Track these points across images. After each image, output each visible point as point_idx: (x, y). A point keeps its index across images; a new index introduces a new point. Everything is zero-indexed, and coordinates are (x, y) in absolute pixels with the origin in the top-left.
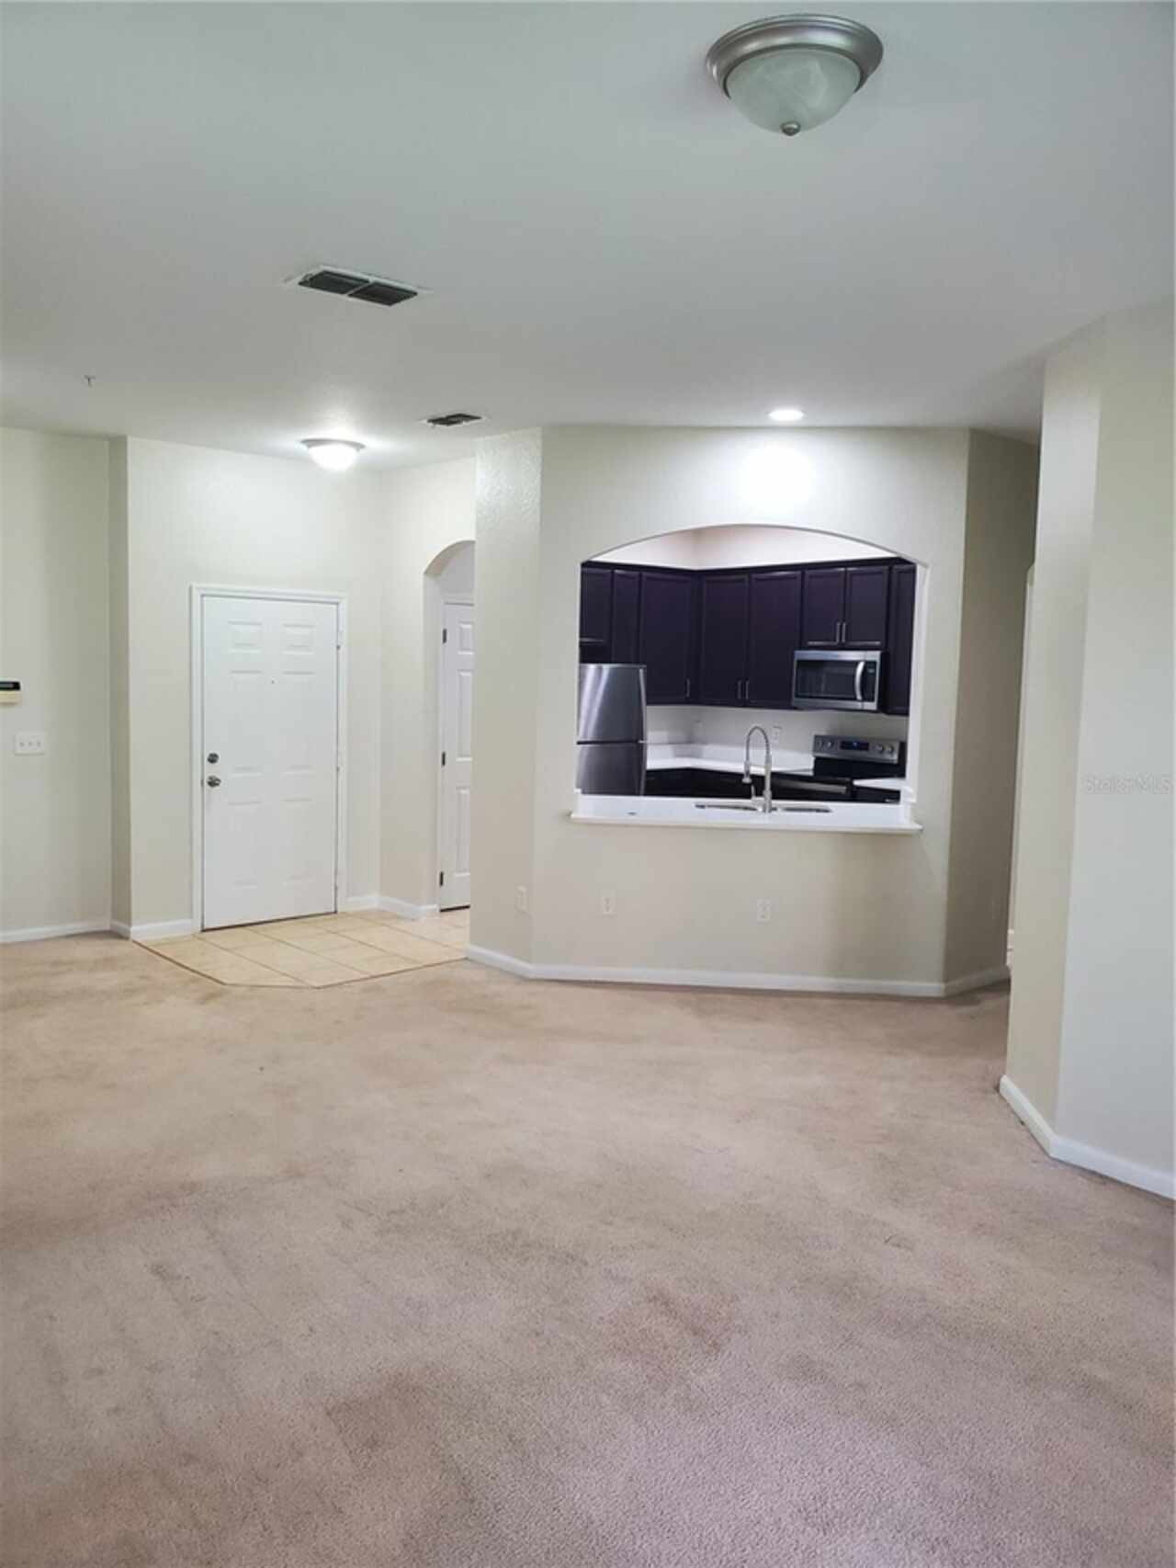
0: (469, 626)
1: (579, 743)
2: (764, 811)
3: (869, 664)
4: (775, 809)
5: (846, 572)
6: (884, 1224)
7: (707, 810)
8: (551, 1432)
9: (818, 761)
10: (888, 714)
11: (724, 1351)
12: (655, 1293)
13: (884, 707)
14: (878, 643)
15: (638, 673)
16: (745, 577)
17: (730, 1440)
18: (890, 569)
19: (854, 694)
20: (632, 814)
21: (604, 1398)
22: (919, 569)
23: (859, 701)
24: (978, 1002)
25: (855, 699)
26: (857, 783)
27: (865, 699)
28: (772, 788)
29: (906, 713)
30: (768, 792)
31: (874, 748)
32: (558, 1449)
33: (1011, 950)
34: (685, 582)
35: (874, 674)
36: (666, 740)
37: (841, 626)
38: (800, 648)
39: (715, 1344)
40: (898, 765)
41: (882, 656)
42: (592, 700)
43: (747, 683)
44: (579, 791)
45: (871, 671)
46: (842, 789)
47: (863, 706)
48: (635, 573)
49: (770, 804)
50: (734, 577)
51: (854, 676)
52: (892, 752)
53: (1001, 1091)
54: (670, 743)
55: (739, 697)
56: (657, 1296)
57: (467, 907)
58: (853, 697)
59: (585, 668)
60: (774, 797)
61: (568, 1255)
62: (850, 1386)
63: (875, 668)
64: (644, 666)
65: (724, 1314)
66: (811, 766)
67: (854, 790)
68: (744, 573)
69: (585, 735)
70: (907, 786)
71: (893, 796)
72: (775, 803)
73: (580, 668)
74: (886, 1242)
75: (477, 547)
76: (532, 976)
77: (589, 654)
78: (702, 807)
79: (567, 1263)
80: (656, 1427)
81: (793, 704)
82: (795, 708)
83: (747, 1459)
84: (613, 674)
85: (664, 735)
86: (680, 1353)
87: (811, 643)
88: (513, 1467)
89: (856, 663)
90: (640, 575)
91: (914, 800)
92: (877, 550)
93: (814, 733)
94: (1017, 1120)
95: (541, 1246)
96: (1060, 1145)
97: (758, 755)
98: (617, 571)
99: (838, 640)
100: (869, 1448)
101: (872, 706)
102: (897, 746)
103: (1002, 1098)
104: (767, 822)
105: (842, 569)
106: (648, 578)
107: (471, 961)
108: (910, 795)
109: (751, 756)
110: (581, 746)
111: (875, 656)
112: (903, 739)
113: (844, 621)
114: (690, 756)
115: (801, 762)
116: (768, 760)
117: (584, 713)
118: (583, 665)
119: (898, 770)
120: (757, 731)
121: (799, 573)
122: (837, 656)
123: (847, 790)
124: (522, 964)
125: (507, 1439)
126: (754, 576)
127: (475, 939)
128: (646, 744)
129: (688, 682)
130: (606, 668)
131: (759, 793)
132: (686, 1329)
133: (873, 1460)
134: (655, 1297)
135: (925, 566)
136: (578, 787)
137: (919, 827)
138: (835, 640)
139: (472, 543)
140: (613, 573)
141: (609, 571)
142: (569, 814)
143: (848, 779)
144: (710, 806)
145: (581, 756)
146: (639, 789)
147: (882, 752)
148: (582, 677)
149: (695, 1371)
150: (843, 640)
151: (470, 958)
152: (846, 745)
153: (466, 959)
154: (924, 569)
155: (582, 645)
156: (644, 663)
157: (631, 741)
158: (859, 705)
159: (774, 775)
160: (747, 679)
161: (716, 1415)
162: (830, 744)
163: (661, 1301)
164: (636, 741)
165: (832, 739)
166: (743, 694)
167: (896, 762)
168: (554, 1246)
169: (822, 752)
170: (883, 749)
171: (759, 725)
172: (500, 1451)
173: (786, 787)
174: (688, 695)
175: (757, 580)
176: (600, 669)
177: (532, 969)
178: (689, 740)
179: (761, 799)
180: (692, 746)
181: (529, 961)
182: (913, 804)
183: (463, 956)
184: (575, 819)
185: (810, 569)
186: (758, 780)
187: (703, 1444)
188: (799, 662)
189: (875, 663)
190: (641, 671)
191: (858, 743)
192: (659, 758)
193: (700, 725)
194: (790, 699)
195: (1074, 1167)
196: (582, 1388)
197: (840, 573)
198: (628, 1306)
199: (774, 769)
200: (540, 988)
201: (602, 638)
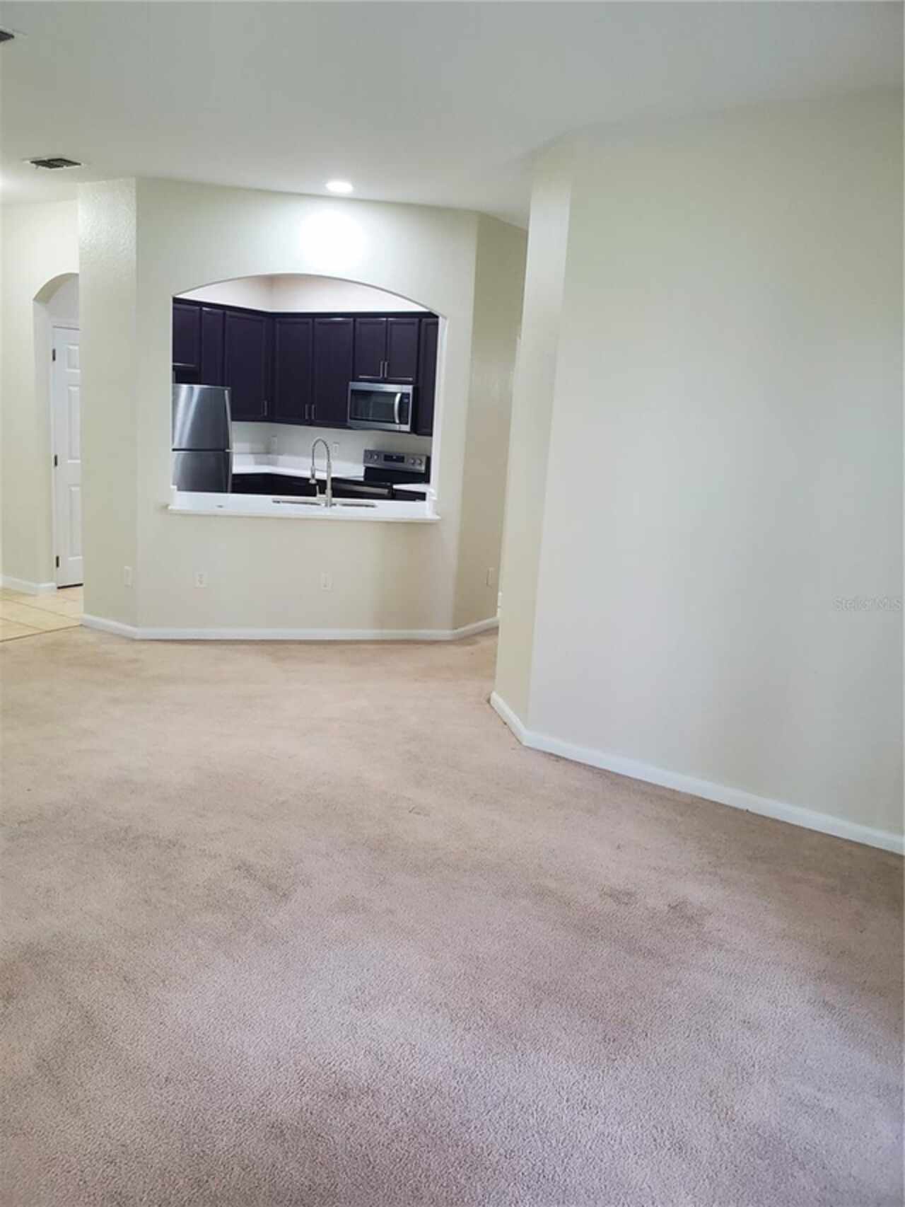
0: (77, 348)
1: (174, 450)
2: (326, 505)
3: (404, 396)
4: (335, 504)
5: (387, 321)
6: (409, 799)
7: (282, 505)
8: (157, 971)
9: (368, 470)
10: (419, 434)
11: (291, 900)
12: (239, 863)
13: (415, 430)
14: (411, 379)
15: (224, 394)
16: (310, 320)
17: (296, 959)
18: (420, 321)
19: (394, 418)
20: (221, 506)
21: (200, 941)
22: (441, 320)
23: (398, 424)
24: (476, 643)
25: (394, 422)
26: (395, 487)
27: (401, 423)
28: (333, 489)
29: (431, 435)
30: (329, 491)
31: (408, 461)
32: (163, 981)
33: (499, 607)
34: (261, 321)
35: (408, 403)
36: (248, 451)
37: (384, 365)
38: (353, 381)
39: (285, 895)
40: (425, 474)
41: (415, 390)
42: (186, 414)
43: (313, 407)
44: (175, 487)
45: (406, 401)
46: (385, 491)
47: (400, 428)
48: (220, 311)
49: (331, 501)
51: (393, 405)
52: (420, 464)
53: (492, 702)
54: (252, 453)
55: (307, 417)
56: (242, 865)
57: (81, 585)
58: (392, 420)
59: (179, 387)
60: (334, 495)
61: (170, 841)
62: (384, 913)
63: (408, 398)
64: (229, 388)
65: (292, 874)
66: (362, 474)
67: (394, 491)
69: (180, 444)
70: (429, 489)
71: (421, 496)
72: (334, 500)
73: (174, 388)
74: (410, 812)
75: (81, 281)
76: (138, 637)
77: (181, 376)
78: (278, 502)
79: (169, 848)
80: (240, 957)
81: (348, 424)
82: (350, 428)
83: (308, 971)
84: (202, 392)
85: (246, 446)
86: (258, 903)
87: (361, 377)
88: (127, 999)
89: (395, 394)
90: (224, 314)
91: (435, 498)
92: (416, 305)
93: (364, 448)
94: (501, 722)
95: (148, 836)
96: (530, 737)
97: (321, 463)
98: (205, 309)
99: (381, 375)
100: (396, 952)
101: (407, 428)
102: (424, 460)
103: (492, 708)
104: (328, 514)
105: (385, 319)
106: (231, 317)
107: (86, 627)
108: (433, 495)
109: (315, 464)
110: (176, 452)
111: (408, 389)
112: (429, 455)
113: (386, 360)
114: (269, 464)
115: (354, 470)
116: (329, 466)
117: (178, 424)
118: (175, 385)
119: (425, 478)
120: (320, 443)
121: (352, 319)
122: (382, 388)
123: (389, 492)
124: (129, 628)
125: (122, 979)
126: (316, 320)
127: (88, 610)
128: (232, 453)
129: (266, 402)
130: (197, 388)
131: (323, 492)
132: (263, 886)
133: (398, 959)
134: (239, 866)
135: (445, 318)
136: (174, 484)
137: (438, 517)
138: (379, 375)
139: (77, 275)
140: (201, 309)
141: (197, 308)
142: (167, 506)
143: (389, 484)
144: (284, 502)
145: (177, 459)
146: (227, 489)
147: (413, 464)
148: (176, 395)
149: (269, 915)
150: (385, 376)
151: (85, 624)
152: (388, 458)
153: (81, 625)
154: (444, 320)
155: (174, 368)
156: (228, 386)
157: (221, 450)
158: (397, 427)
159: (334, 480)
160: (312, 403)
161: (285, 944)
162: (376, 457)
163: (246, 869)
164: (224, 450)
165: (378, 453)
166: (310, 415)
167: (423, 472)
168: (158, 836)
169: (369, 463)
170: (415, 461)
171: (322, 438)
172: (116, 989)
173: (343, 489)
174: (266, 414)
175: (320, 323)
176: (192, 389)
177: (139, 632)
178: (268, 451)
179: (324, 496)
180: (270, 456)
181: (135, 626)
182: (435, 501)
183: (79, 623)
184: (171, 510)
185: (360, 317)
186: (322, 484)
187: (276, 964)
188: (353, 391)
189: (408, 394)
190: (226, 392)
191: (397, 457)
192: (242, 464)
193: (276, 439)
194: (346, 421)
195: (539, 751)
196: (182, 936)
197: (381, 323)
198: (218, 875)
199: (333, 475)
200: (145, 646)
201: (193, 364)
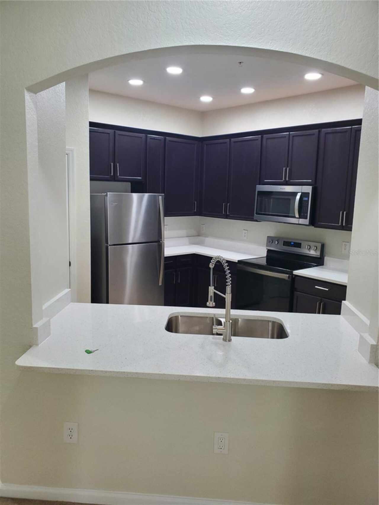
3: (304, 195)
5: (289, 135)
9: (269, 251)
10: (315, 227)
13: (312, 223)
14: (310, 181)
15: (159, 199)
16: (228, 140)
19: (294, 213)
23: (297, 218)
25: (294, 217)
26: (297, 272)
27: (300, 217)
31: (304, 247)
34: (193, 144)
35: (308, 201)
37: (286, 170)
38: (260, 184)
40: (320, 258)
41: (314, 190)
43: (228, 205)
45: (306, 199)
46: (286, 276)
47: (299, 221)
48: (162, 137)
50: (221, 141)
51: (294, 203)
52: (316, 250)
55: (224, 213)
58: (293, 215)
63: (308, 197)
66: (265, 255)
67: (294, 276)
68: (226, 138)
81: (255, 218)
82: (256, 221)
84: (150, 198)
87: (266, 181)
89: (295, 194)
90: (165, 139)
93: (267, 235)
98: (149, 136)
99: (283, 179)
101: (302, 221)
102: (319, 246)
105: (288, 133)
106: (170, 141)
111: (308, 189)
112: (324, 243)
113: (288, 166)
114: (198, 244)
119: (320, 263)
121: (261, 136)
123: (289, 277)
126: (233, 140)
129: (196, 202)
130: (146, 195)
140: (146, 136)
141: (144, 135)
143: (289, 271)
147: (309, 249)
150: (287, 179)
152: (287, 243)
156: (162, 193)
158: (297, 221)
160: (228, 203)
162: (277, 242)
165: (279, 239)
166: (226, 211)
167: (319, 256)
169: (271, 246)
170: (311, 247)
174: (196, 210)
175: (235, 142)
178: (197, 235)
180: (199, 237)
185: (266, 133)
188: (259, 192)
189: (308, 194)
190: (161, 198)
191: (294, 243)
192: (173, 249)
194: (253, 216)
197: (284, 137)
201: (140, 177)
